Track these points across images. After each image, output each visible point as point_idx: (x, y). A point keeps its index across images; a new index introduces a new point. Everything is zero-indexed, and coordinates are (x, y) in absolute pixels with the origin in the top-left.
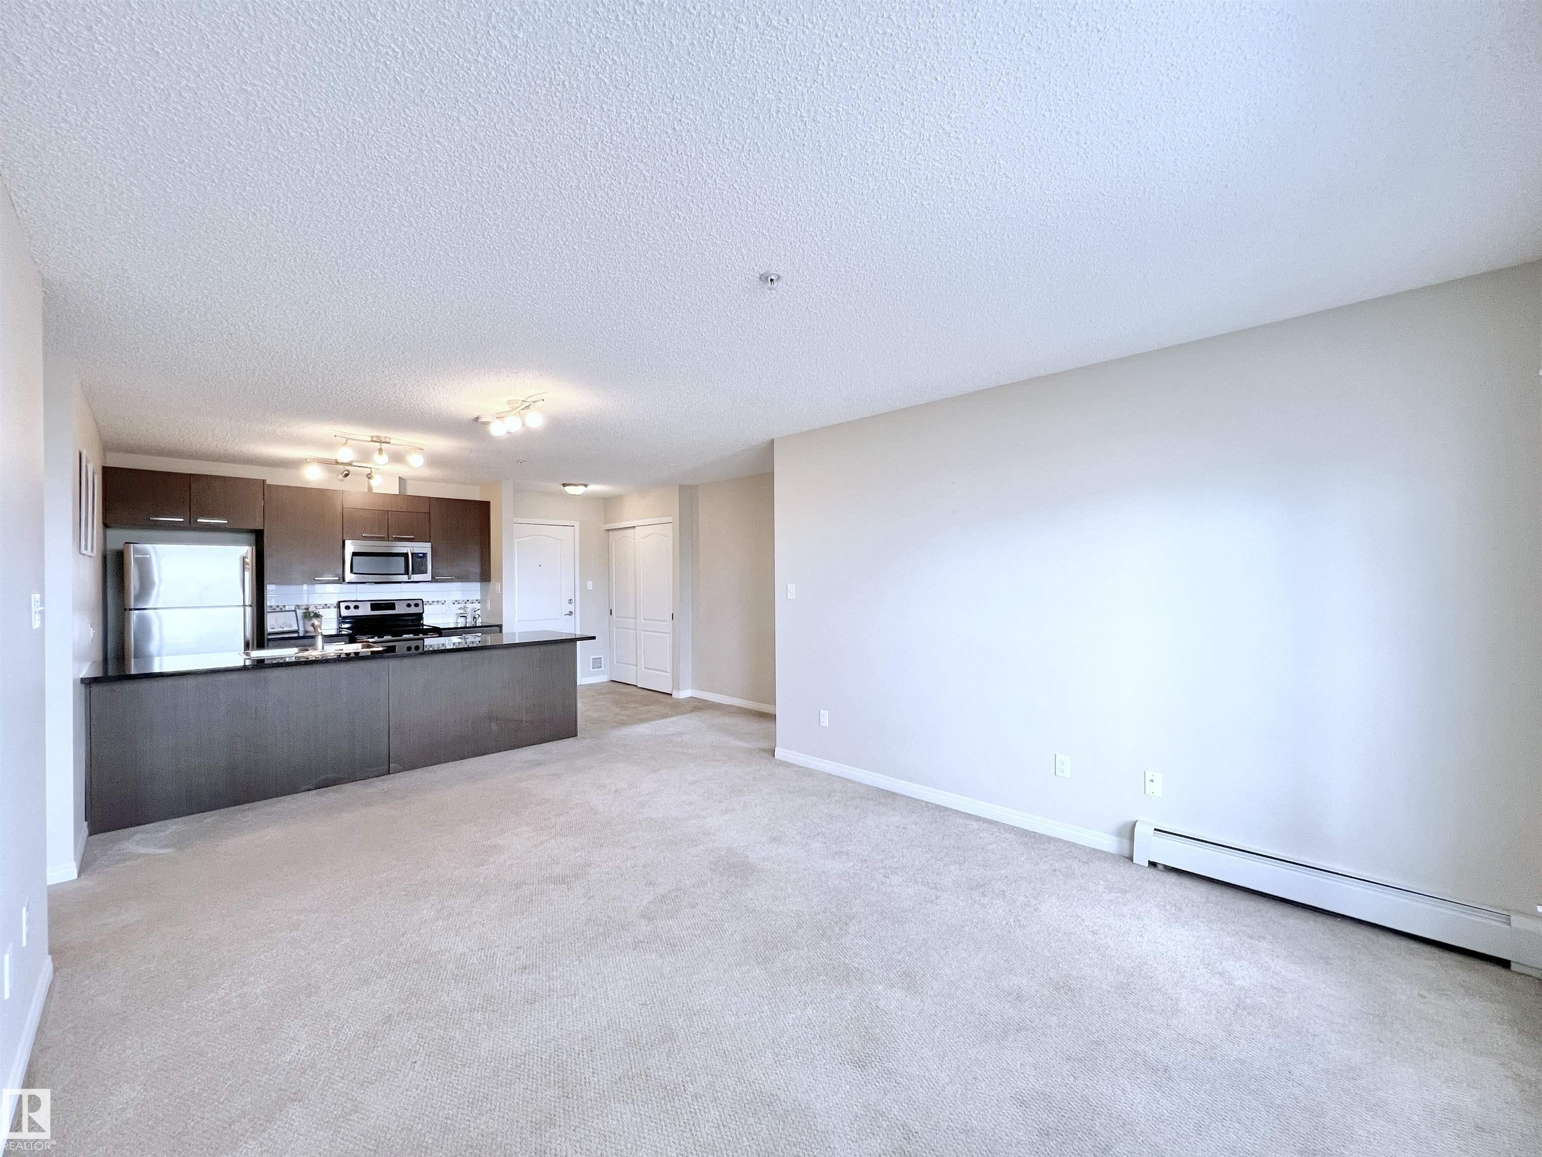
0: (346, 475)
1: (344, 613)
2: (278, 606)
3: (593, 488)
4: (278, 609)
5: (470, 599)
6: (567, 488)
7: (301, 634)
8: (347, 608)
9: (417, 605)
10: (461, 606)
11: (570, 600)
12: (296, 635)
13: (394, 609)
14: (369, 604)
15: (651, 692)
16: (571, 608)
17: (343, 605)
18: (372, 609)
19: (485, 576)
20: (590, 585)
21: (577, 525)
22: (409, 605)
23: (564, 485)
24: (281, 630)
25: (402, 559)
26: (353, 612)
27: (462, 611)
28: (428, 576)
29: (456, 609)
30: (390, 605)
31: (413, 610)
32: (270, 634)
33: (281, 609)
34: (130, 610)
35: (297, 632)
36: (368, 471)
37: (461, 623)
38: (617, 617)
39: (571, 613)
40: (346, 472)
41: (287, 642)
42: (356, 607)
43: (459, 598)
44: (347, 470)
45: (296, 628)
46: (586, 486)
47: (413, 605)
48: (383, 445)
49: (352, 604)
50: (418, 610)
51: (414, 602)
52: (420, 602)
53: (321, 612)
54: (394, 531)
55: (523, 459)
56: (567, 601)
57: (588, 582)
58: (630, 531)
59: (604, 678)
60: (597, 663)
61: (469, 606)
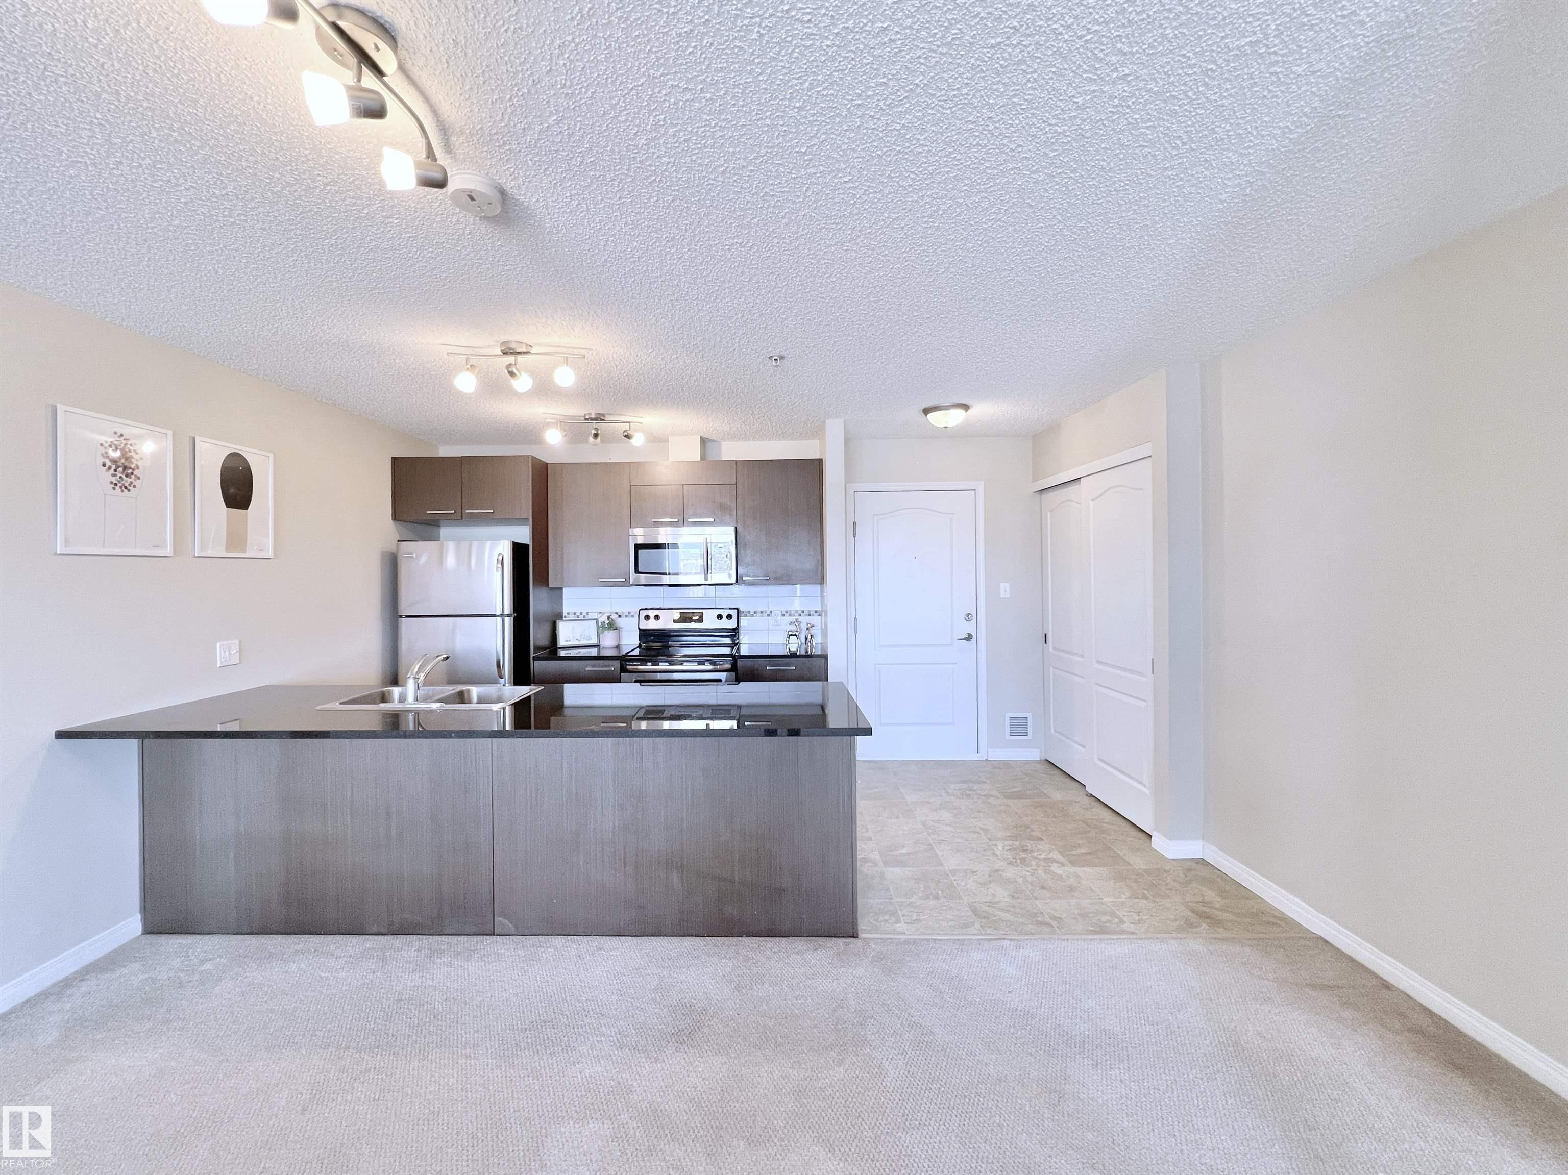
0: (597, 438)
1: (645, 625)
2: (581, 614)
4: (581, 617)
5: (805, 609)
6: (932, 417)
8: (647, 618)
9: (730, 617)
10: (793, 619)
12: (594, 652)
13: (701, 620)
15: (1107, 815)
16: (970, 628)
17: (643, 615)
18: (675, 622)
19: (819, 577)
20: (1005, 589)
21: (981, 487)
22: (720, 617)
23: (926, 411)
24: (577, 644)
26: (653, 624)
27: (793, 628)
29: (785, 624)
30: (697, 616)
31: (725, 624)
32: (566, 648)
33: (584, 617)
34: (401, 617)
35: (597, 647)
38: (1054, 648)
39: (969, 638)
42: (657, 617)
45: (594, 641)
46: (966, 407)
47: (725, 617)
48: (519, 357)
49: (652, 614)
50: (732, 624)
51: (725, 614)
52: (734, 613)
53: (620, 622)
54: (690, 512)
55: (776, 354)
56: (963, 616)
57: (1002, 585)
58: (1072, 489)
59: (1034, 755)
60: (1019, 728)
61: (804, 620)
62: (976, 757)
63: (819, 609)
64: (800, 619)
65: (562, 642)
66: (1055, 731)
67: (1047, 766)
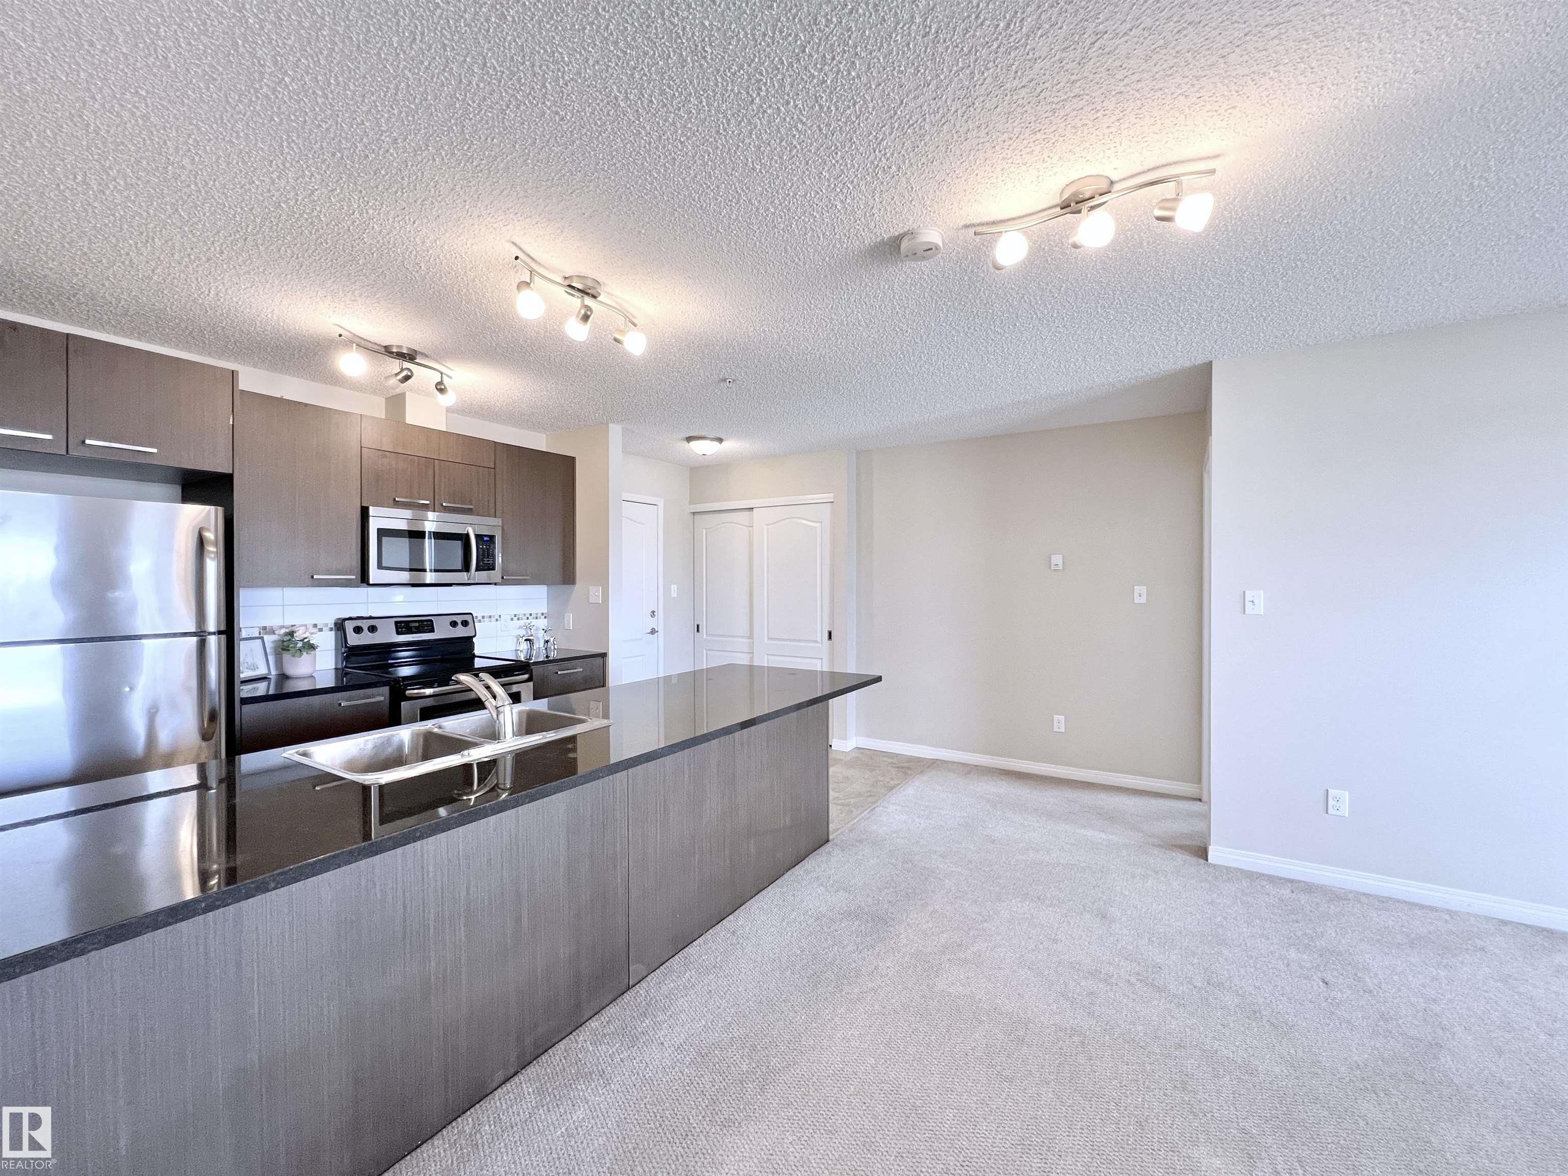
1: (354, 640)
3: (730, 445)
5: (534, 611)
6: (694, 444)
8: (358, 630)
9: (465, 624)
11: (653, 612)
13: (432, 630)
14: (391, 624)
16: (652, 623)
17: (349, 626)
18: (397, 632)
20: (675, 589)
21: (661, 503)
22: (454, 624)
25: (458, 544)
26: (366, 639)
27: (525, 632)
28: (496, 575)
29: (515, 629)
30: (425, 624)
31: (460, 632)
38: (708, 636)
39: (653, 632)
40: (405, 373)
42: (373, 629)
43: (520, 612)
44: (409, 369)
47: (460, 623)
49: (364, 624)
50: (469, 631)
51: (459, 620)
52: (469, 619)
56: (649, 613)
57: (673, 586)
63: (545, 610)
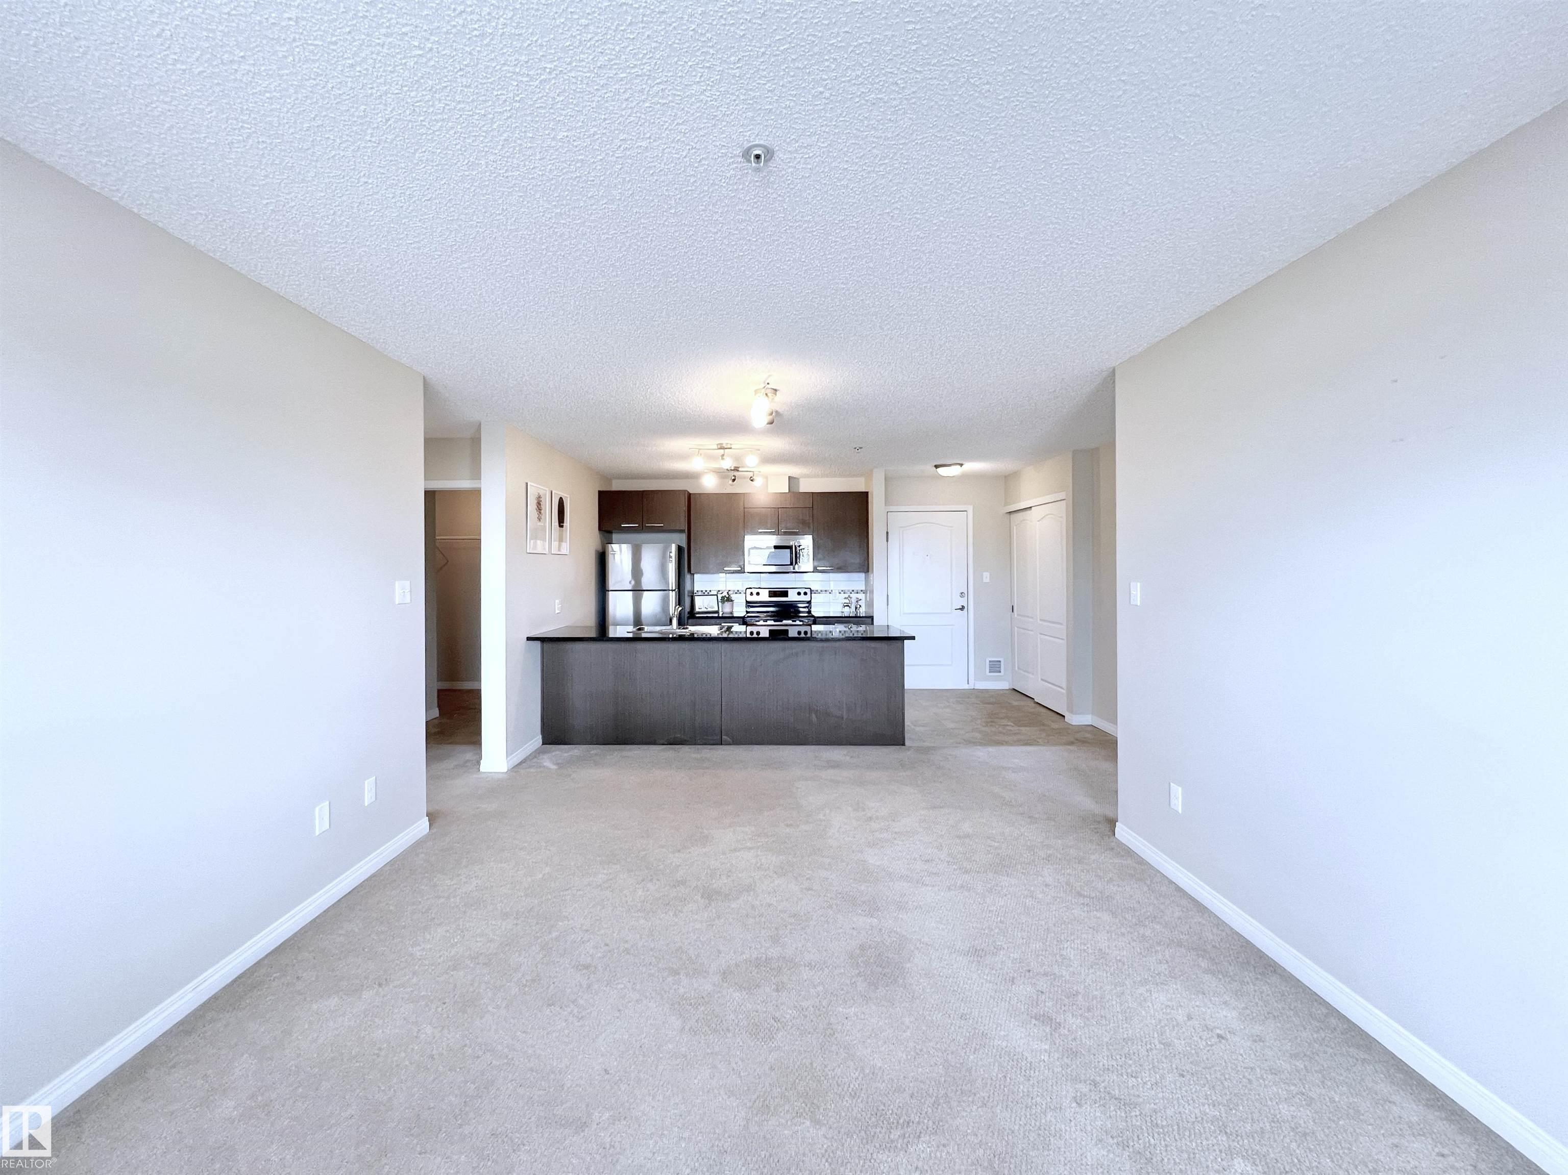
0: (734, 480)
1: (750, 599)
2: (710, 591)
3: (971, 466)
4: (706, 593)
5: (855, 589)
6: (941, 471)
7: (720, 615)
8: (751, 594)
9: (805, 594)
10: (846, 595)
11: (962, 593)
12: (716, 615)
13: (787, 596)
14: (768, 592)
15: (1044, 710)
17: (748, 592)
18: (770, 596)
19: (865, 567)
20: (986, 577)
21: (970, 509)
22: (799, 594)
23: (937, 467)
24: (705, 610)
25: (788, 551)
26: (756, 598)
27: (847, 601)
29: (841, 599)
30: (784, 593)
31: (803, 598)
32: (699, 613)
34: (607, 591)
35: (717, 612)
36: (751, 474)
37: (847, 612)
38: (1018, 615)
39: (962, 608)
40: (733, 478)
41: (708, 621)
42: (758, 594)
43: (841, 588)
44: (735, 476)
45: (716, 609)
46: (961, 465)
47: (802, 594)
48: (726, 450)
49: (755, 591)
50: (807, 598)
51: (802, 591)
52: (808, 591)
53: (733, 597)
54: (783, 526)
55: (857, 446)
56: (959, 594)
57: (984, 574)
58: (1029, 512)
59: (1004, 685)
60: (995, 667)
61: (854, 596)
62: (966, 687)
63: (863, 588)
64: (851, 595)
65: (697, 610)
66: (1018, 668)
67: (1014, 692)
